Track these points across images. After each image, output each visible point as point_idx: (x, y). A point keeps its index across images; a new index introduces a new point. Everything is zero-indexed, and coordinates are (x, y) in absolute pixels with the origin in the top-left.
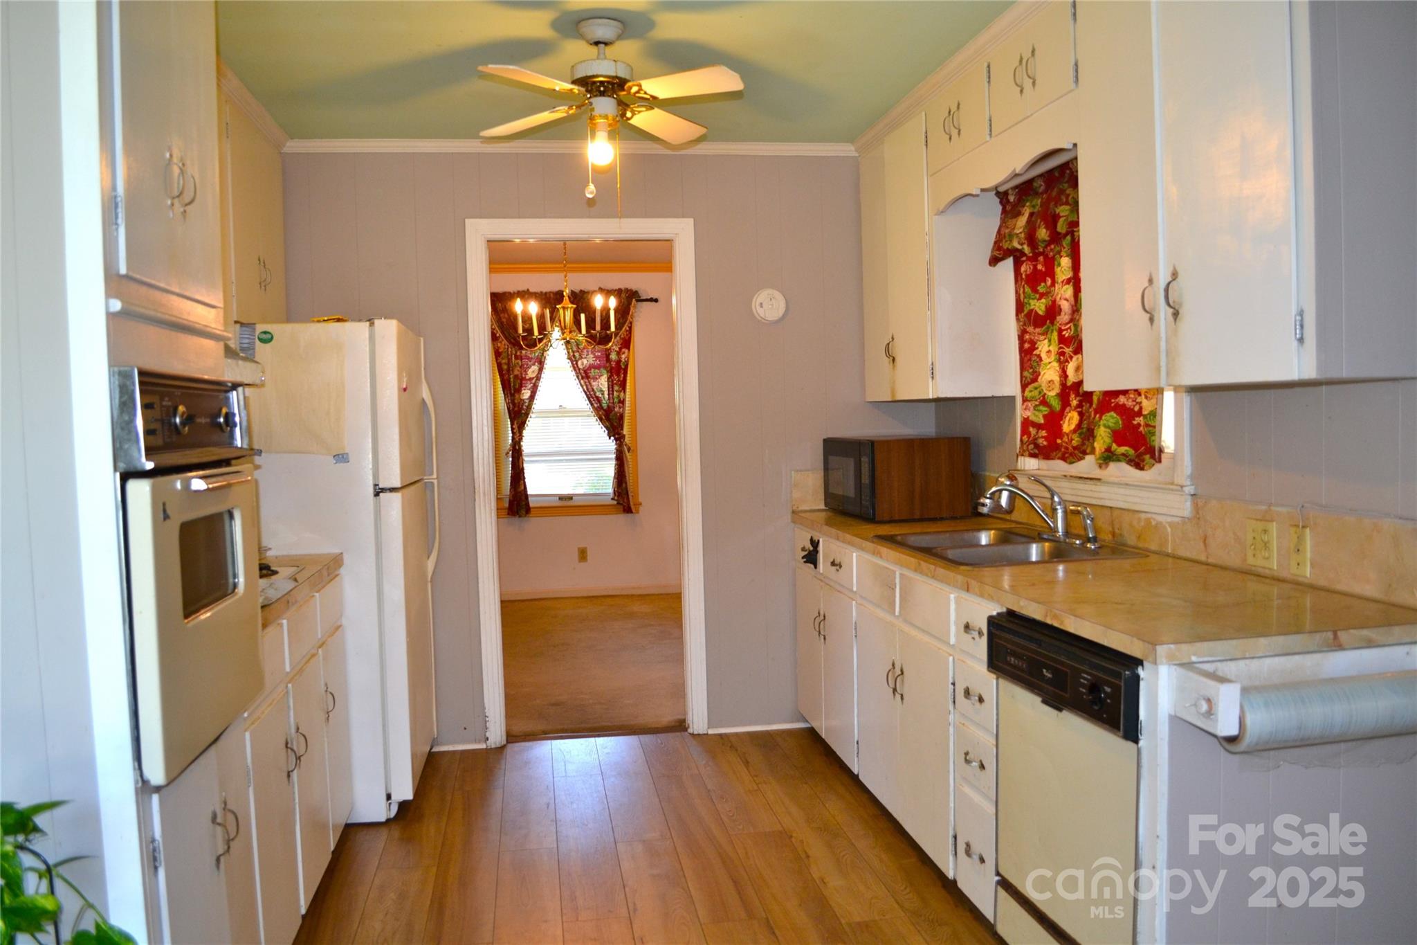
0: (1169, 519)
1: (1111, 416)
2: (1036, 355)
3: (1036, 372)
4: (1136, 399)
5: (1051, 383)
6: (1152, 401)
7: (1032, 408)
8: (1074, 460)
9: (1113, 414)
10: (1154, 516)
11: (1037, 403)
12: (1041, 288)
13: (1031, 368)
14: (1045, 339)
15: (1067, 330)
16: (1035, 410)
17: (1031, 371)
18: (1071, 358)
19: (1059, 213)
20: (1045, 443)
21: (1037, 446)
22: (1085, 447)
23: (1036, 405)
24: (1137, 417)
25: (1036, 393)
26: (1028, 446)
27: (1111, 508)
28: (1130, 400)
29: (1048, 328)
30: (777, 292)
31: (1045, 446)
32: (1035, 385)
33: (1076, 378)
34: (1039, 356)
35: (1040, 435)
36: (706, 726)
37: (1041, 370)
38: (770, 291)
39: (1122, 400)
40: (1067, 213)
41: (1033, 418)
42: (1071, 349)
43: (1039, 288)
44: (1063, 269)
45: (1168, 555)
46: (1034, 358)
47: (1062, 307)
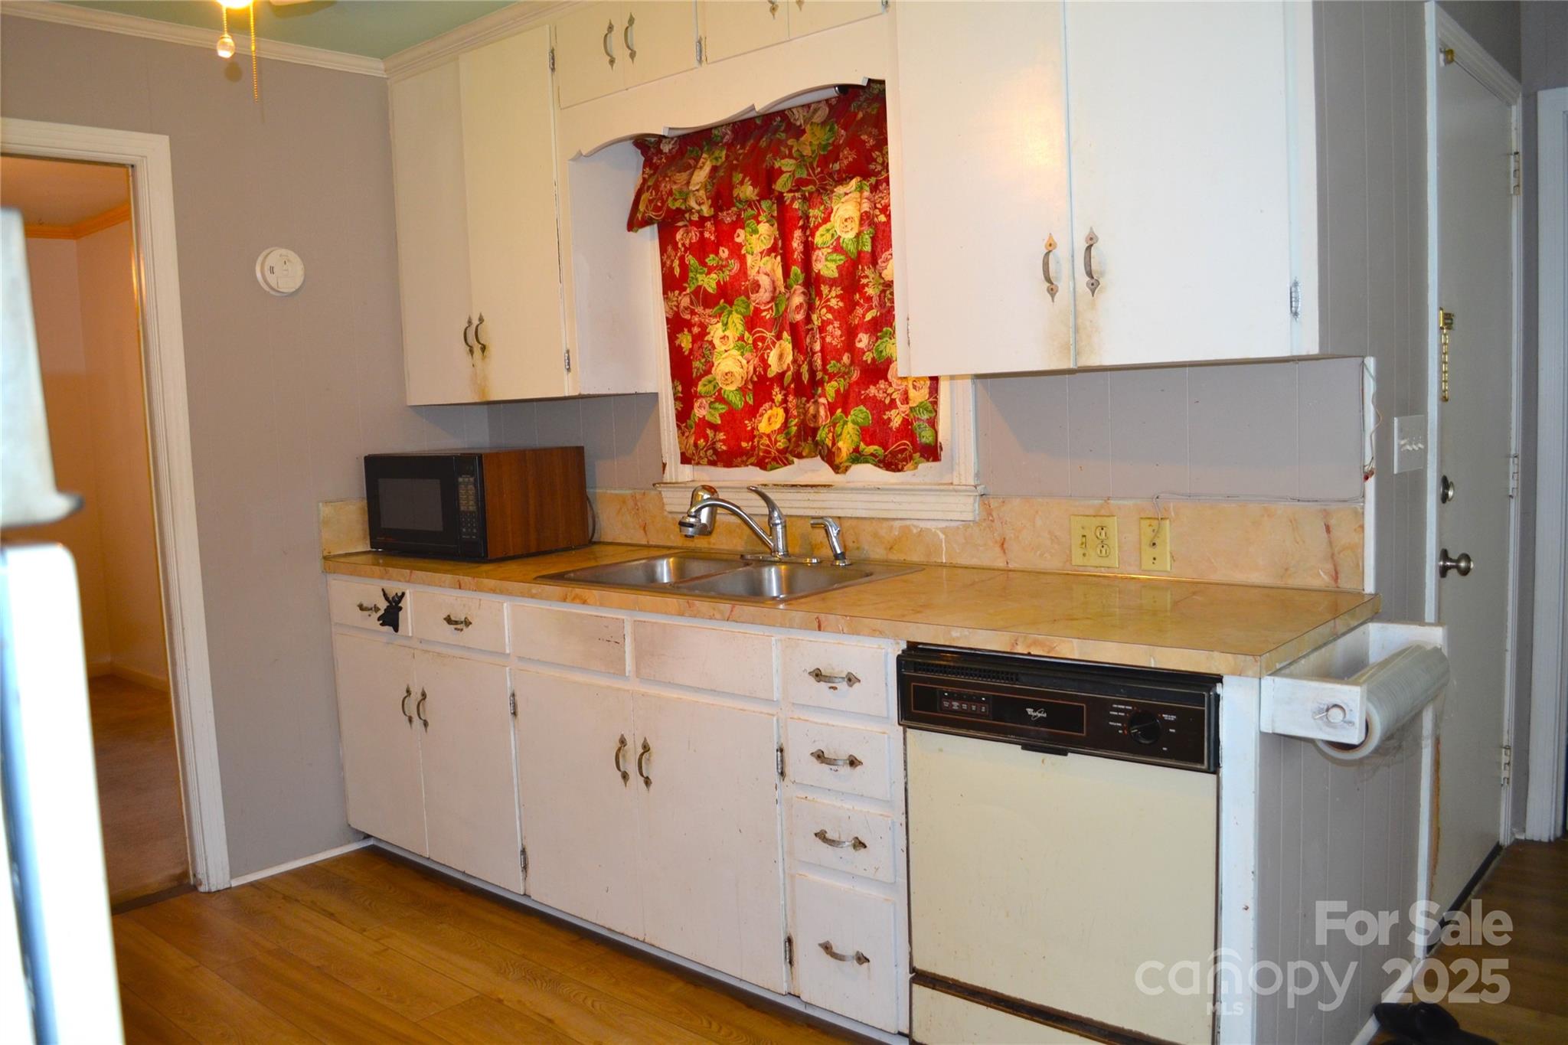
0: (943, 525)
1: (860, 410)
2: (707, 341)
3: (709, 362)
4: (887, 390)
5: (729, 375)
6: (922, 391)
7: (707, 406)
8: (778, 466)
9: (862, 407)
10: (916, 523)
11: (713, 400)
12: (711, 260)
13: (704, 357)
14: (718, 322)
15: (768, 310)
16: (710, 408)
17: (703, 360)
18: (774, 344)
19: (780, 167)
20: (724, 448)
21: (716, 452)
22: (801, 448)
23: (711, 402)
24: (887, 410)
25: (710, 387)
26: (706, 451)
27: (839, 518)
28: (881, 392)
29: (723, 309)
30: (293, 253)
31: (724, 451)
32: (709, 377)
33: (780, 368)
34: (711, 343)
35: (718, 438)
36: (228, 877)
37: (714, 360)
38: (283, 251)
39: (872, 391)
40: (792, 168)
41: (709, 418)
42: (773, 334)
43: (707, 260)
44: (762, 237)
45: (942, 565)
46: (706, 345)
47: (761, 283)
